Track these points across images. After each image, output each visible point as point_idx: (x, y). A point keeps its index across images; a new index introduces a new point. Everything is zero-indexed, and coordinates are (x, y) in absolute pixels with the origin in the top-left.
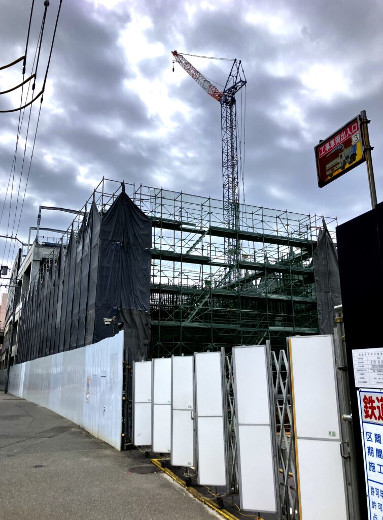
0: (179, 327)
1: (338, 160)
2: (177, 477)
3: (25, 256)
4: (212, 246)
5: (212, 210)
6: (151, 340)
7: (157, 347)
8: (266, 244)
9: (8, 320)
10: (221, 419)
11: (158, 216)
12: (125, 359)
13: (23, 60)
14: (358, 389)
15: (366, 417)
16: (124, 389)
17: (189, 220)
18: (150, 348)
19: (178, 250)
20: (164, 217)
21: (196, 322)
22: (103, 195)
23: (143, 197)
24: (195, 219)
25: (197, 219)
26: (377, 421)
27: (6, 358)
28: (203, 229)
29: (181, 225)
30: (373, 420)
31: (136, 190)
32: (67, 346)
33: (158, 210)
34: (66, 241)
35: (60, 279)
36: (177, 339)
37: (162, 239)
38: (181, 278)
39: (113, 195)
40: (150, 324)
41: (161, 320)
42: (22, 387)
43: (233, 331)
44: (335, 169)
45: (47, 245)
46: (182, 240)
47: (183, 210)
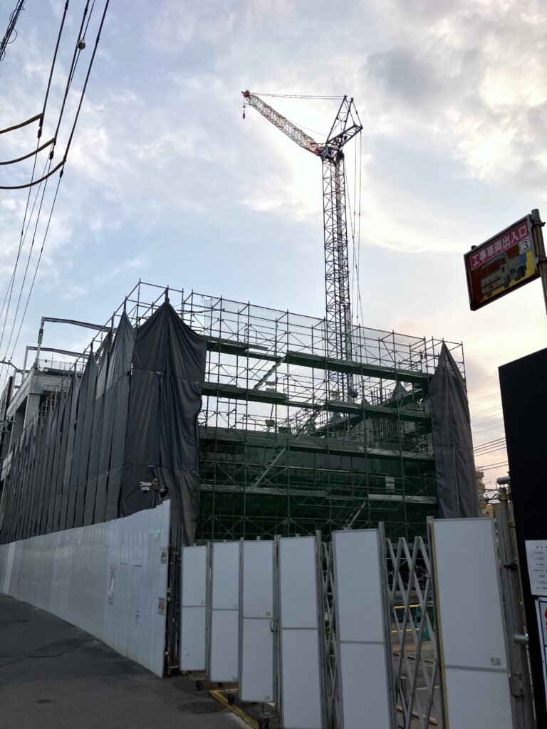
0: (242, 494)
1: (499, 273)
2: (250, 719)
3: (19, 387)
4: (289, 378)
5: (291, 329)
6: (201, 513)
7: (210, 523)
8: (365, 377)
10: (316, 633)
11: (215, 335)
12: (170, 543)
13: (39, 120)
14: (536, 597)
16: (169, 586)
17: (259, 341)
18: (200, 525)
19: (242, 384)
20: (224, 336)
21: (266, 486)
22: (138, 305)
23: (195, 309)
24: (267, 340)
25: (270, 340)
28: (278, 354)
29: (248, 348)
31: (185, 299)
32: (79, 520)
33: (216, 326)
34: (80, 368)
36: (239, 512)
37: (221, 368)
38: (246, 424)
39: (153, 305)
40: (200, 489)
41: (217, 484)
42: (9, 578)
43: (319, 500)
44: (495, 286)
45: (52, 372)
46: (248, 370)
47: (250, 328)
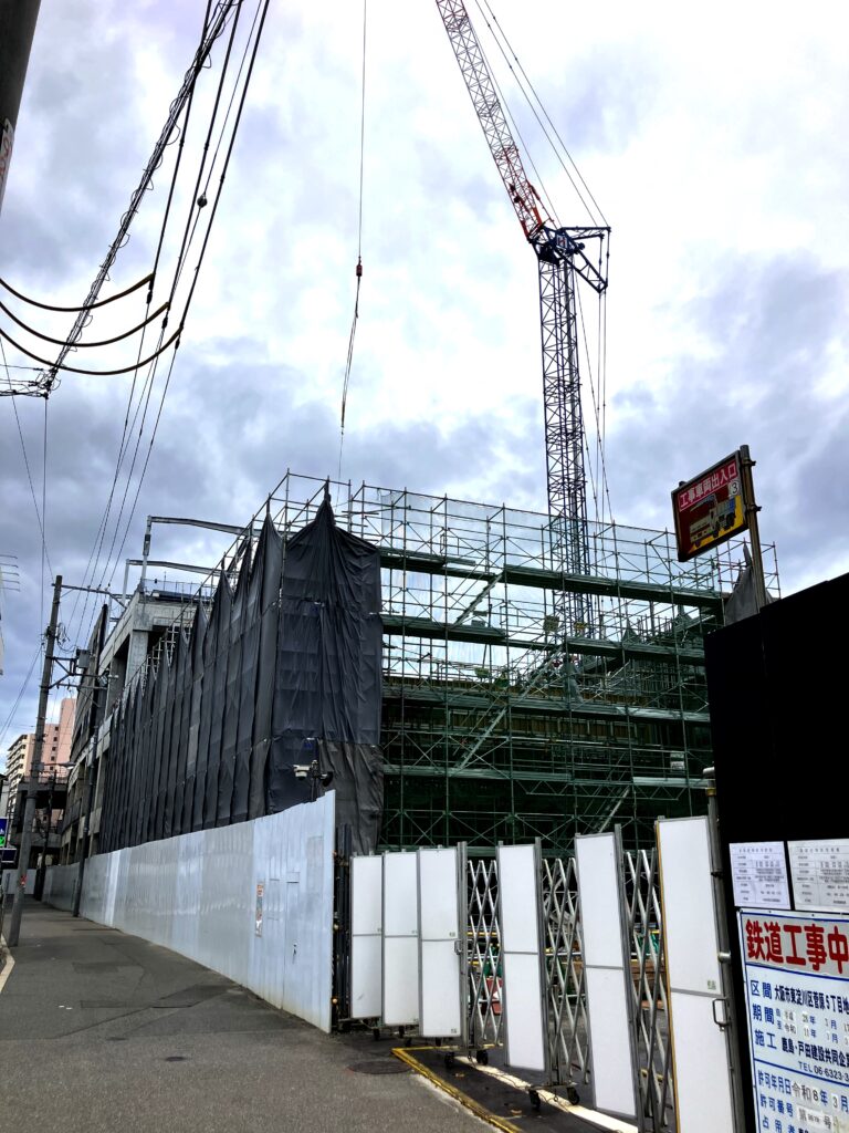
0: (442, 778)
1: (707, 520)
3: (118, 620)
4: (509, 605)
5: (509, 531)
6: (385, 807)
7: (398, 818)
9: (77, 758)
10: (535, 959)
11: (398, 545)
12: (336, 849)
13: (148, 284)
14: (738, 908)
15: (751, 955)
17: (462, 552)
18: (383, 824)
19: (439, 617)
20: (411, 547)
21: (478, 767)
22: (286, 507)
24: (474, 550)
25: (478, 550)
26: (765, 963)
27: (74, 839)
28: (492, 570)
29: (445, 563)
30: (760, 960)
31: (353, 493)
32: (211, 817)
33: (399, 532)
35: (197, 674)
36: (440, 804)
37: (407, 593)
39: (308, 505)
40: (382, 772)
41: (406, 764)
42: (113, 902)
44: (704, 534)
46: (446, 595)
47: (448, 533)
